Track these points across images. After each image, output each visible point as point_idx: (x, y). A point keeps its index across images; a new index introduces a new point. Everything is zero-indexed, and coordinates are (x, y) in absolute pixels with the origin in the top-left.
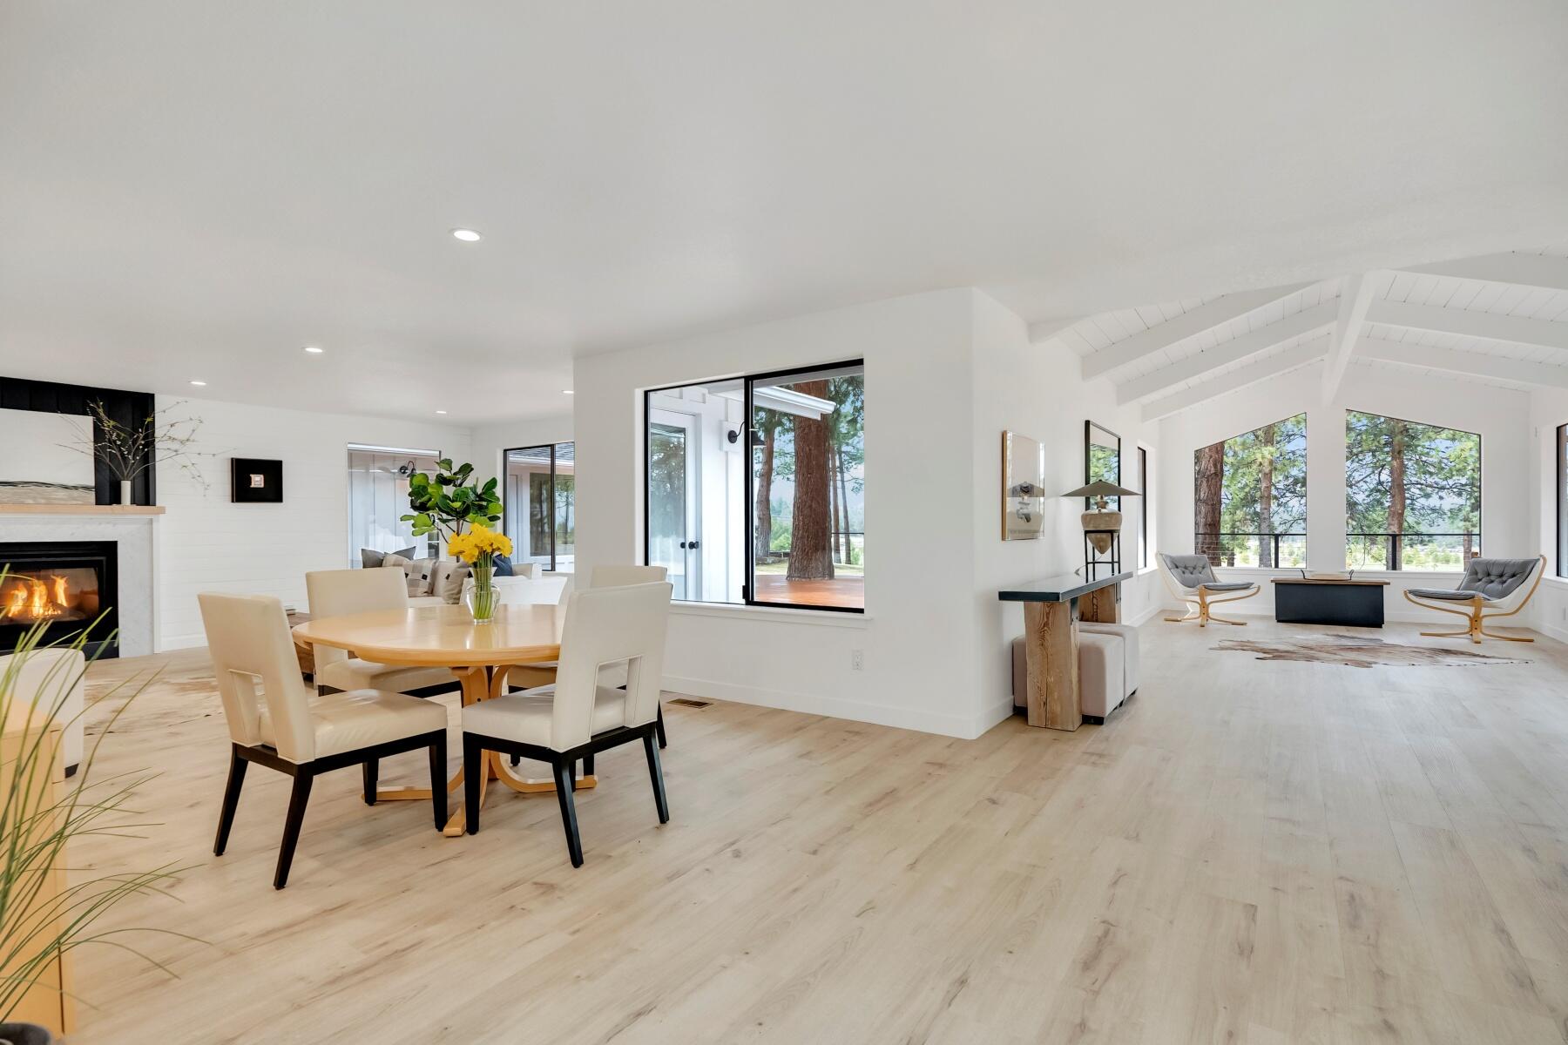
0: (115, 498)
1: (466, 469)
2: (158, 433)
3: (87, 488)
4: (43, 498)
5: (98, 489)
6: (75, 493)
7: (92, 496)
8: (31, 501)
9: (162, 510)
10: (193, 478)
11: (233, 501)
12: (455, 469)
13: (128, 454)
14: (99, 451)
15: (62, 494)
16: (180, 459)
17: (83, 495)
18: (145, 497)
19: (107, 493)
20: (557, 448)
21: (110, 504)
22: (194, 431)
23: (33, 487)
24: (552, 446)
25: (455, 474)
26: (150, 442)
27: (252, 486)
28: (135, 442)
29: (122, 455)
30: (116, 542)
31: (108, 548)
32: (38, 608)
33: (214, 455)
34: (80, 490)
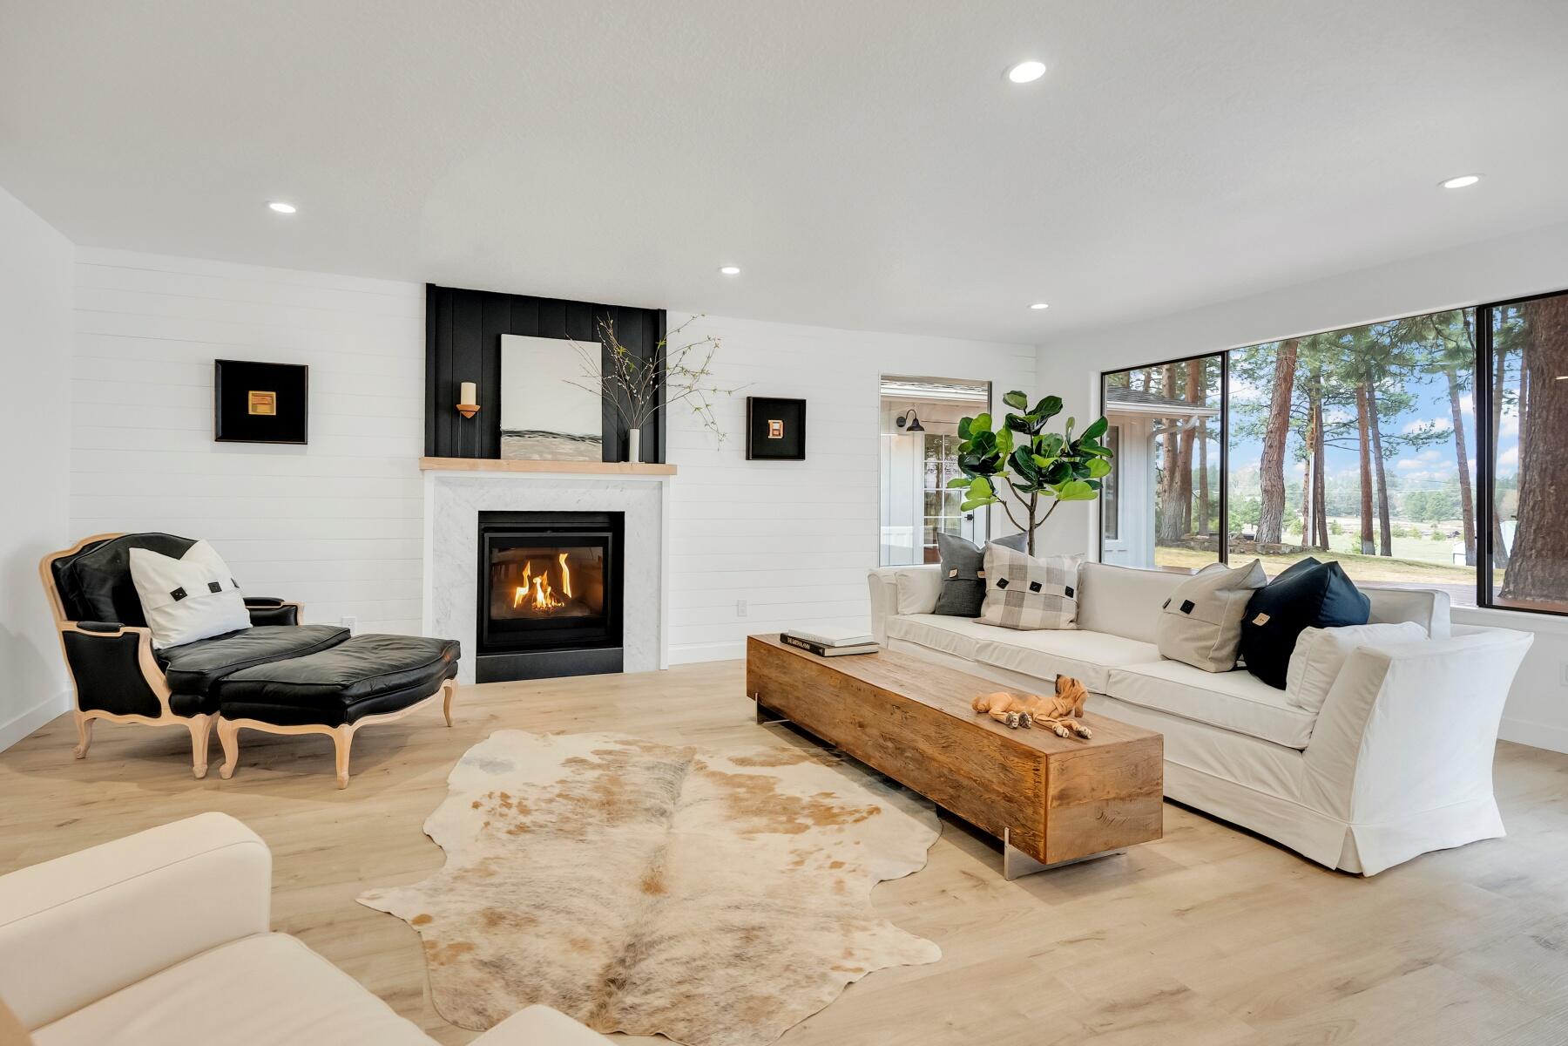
0: (624, 456)
2: (671, 361)
3: (594, 439)
4: (549, 453)
5: (605, 440)
6: (582, 446)
7: (598, 449)
8: (537, 457)
9: (673, 471)
10: (707, 425)
11: (748, 458)
13: (637, 393)
14: (607, 389)
15: (569, 447)
16: (696, 399)
17: (590, 448)
18: (655, 453)
19: (616, 450)
21: (618, 461)
22: (708, 358)
23: (540, 438)
26: (659, 379)
27: (771, 437)
28: (645, 377)
29: (631, 391)
30: (623, 513)
31: (616, 521)
32: (542, 600)
33: (729, 392)
34: (587, 441)
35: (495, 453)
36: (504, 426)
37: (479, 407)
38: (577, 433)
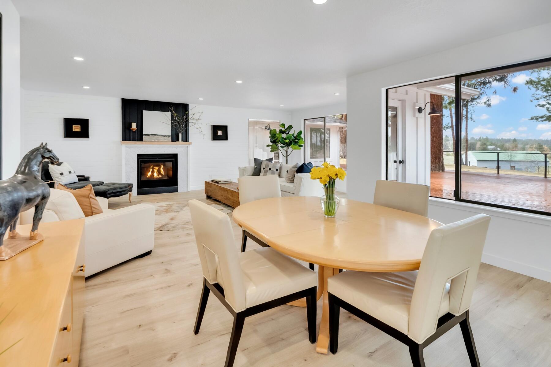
1: (290, 127)
2: (190, 117)
3: (169, 136)
4: (157, 140)
5: (172, 136)
6: (165, 138)
7: (170, 139)
8: (153, 141)
9: (191, 143)
10: (200, 132)
12: (286, 127)
13: (181, 124)
14: (172, 124)
15: (162, 138)
16: (196, 126)
17: (168, 138)
18: (186, 139)
19: (175, 138)
20: (326, 118)
21: (176, 141)
22: (200, 116)
23: (153, 136)
24: (324, 118)
25: (286, 129)
26: (187, 121)
27: (218, 135)
28: (183, 120)
29: (179, 125)
30: (177, 154)
31: (175, 156)
32: (156, 175)
33: (206, 124)
34: (167, 137)
35: (141, 139)
36: (144, 133)
37: (137, 129)
38: (164, 135)
